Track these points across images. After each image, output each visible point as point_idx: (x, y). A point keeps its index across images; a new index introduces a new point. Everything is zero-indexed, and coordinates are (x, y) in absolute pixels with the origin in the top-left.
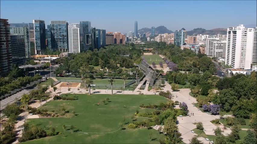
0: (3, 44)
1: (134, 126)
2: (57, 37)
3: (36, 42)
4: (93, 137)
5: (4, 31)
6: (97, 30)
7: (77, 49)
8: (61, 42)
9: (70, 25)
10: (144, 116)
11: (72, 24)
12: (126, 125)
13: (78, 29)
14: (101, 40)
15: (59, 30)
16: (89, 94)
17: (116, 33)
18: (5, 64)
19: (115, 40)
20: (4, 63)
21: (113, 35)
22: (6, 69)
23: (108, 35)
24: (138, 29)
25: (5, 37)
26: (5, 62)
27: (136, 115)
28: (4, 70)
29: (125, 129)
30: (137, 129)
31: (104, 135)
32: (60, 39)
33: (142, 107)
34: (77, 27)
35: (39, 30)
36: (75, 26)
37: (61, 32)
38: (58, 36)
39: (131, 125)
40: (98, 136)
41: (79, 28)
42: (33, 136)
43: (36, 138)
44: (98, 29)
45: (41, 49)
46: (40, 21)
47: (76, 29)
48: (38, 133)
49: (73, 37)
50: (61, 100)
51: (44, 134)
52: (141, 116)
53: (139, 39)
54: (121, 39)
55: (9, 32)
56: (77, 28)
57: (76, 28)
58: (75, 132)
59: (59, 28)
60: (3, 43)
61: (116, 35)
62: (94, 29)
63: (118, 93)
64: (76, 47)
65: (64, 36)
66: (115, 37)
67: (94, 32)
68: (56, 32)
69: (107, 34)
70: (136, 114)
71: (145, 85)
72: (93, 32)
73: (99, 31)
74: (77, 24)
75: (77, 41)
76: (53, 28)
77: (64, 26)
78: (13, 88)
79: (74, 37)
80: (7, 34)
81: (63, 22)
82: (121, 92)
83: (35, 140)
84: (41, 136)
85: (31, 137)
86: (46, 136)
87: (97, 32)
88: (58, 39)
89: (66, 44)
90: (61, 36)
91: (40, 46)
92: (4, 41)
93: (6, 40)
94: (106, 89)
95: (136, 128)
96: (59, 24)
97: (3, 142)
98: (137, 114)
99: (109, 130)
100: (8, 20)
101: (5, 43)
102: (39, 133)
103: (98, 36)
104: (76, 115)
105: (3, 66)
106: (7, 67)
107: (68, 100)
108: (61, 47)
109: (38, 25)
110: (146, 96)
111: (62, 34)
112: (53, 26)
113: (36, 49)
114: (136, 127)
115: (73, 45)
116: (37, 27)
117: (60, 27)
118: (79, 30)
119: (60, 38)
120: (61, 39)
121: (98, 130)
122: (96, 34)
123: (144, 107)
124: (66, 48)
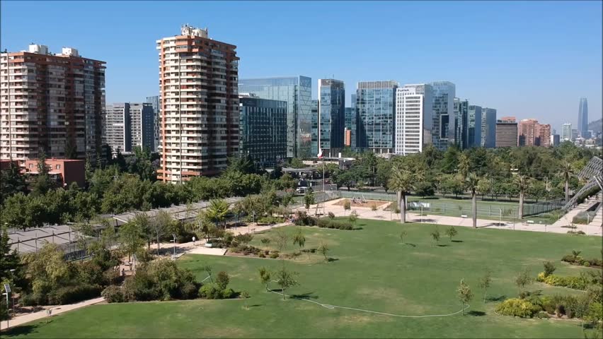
0: (219, 101)
1: (524, 306)
2: (370, 121)
3: (321, 131)
4: (345, 321)
5: (222, 70)
6: (472, 108)
7: (414, 146)
8: (379, 130)
9: (401, 89)
10: (574, 287)
11: (406, 87)
12: (492, 303)
13: (419, 98)
14: (483, 135)
15: (376, 103)
16: (402, 222)
17: (525, 120)
18: (219, 150)
19: (522, 138)
20: (219, 147)
21: (516, 124)
22: (220, 163)
23: (501, 124)
24: (589, 121)
25: (225, 86)
26: (220, 144)
27: (542, 281)
28: (215, 163)
29: (481, 314)
30: (534, 321)
31: (391, 320)
32: (376, 124)
33: (574, 262)
34: (417, 93)
35: (329, 102)
36: (413, 90)
37: (380, 109)
38: (373, 118)
39: (511, 305)
40: (366, 319)
41: (421, 96)
42: (153, 289)
43: (160, 296)
44: (474, 107)
45: (332, 146)
46: (333, 82)
47: (415, 98)
48: (168, 282)
49: (406, 117)
50: (315, 227)
51: (188, 287)
52: (563, 284)
53: (590, 140)
54: (537, 138)
55: (234, 76)
56: (418, 95)
57: (415, 95)
58: (292, 300)
59: (376, 99)
60: (217, 98)
61: (524, 125)
62: (465, 103)
63: (494, 227)
64: (411, 143)
65: (386, 118)
66: (520, 132)
67: (464, 112)
68: (368, 109)
69: (499, 121)
70: (541, 275)
71: (592, 213)
72: (460, 110)
73: (478, 110)
74: (418, 86)
75: (416, 128)
76: (362, 100)
77: (386, 93)
78: (207, 194)
79: (409, 117)
80: (231, 79)
81: (386, 84)
82: (502, 225)
83: (157, 302)
84: (177, 294)
85: (146, 291)
86: (194, 295)
87: (471, 113)
88: (372, 124)
89: (389, 137)
90: (380, 118)
91: (328, 140)
92: (223, 95)
93: (225, 93)
94: (459, 216)
95: (532, 317)
96: (377, 89)
97: (56, 289)
98: (546, 276)
99: (419, 311)
100: (235, 47)
101: (223, 100)
102: (171, 282)
103: (474, 123)
104: (331, 260)
105: (214, 154)
106: (225, 159)
107: (333, 227)
108: (378, 145)
109: (329, 91)
110: (592, 239)
111: (382, 112)
112: (363, 94)
113: (322, 147)
114: (533, 313)
115: (404, 137)
116: (325, 95)
117: (378, 97)
118: (421, 100)
119: (378, 121)
120: (379, 124)
121: (378, 305)
122: (469, 118)
123: (582, 263)
124: (389, 146)
